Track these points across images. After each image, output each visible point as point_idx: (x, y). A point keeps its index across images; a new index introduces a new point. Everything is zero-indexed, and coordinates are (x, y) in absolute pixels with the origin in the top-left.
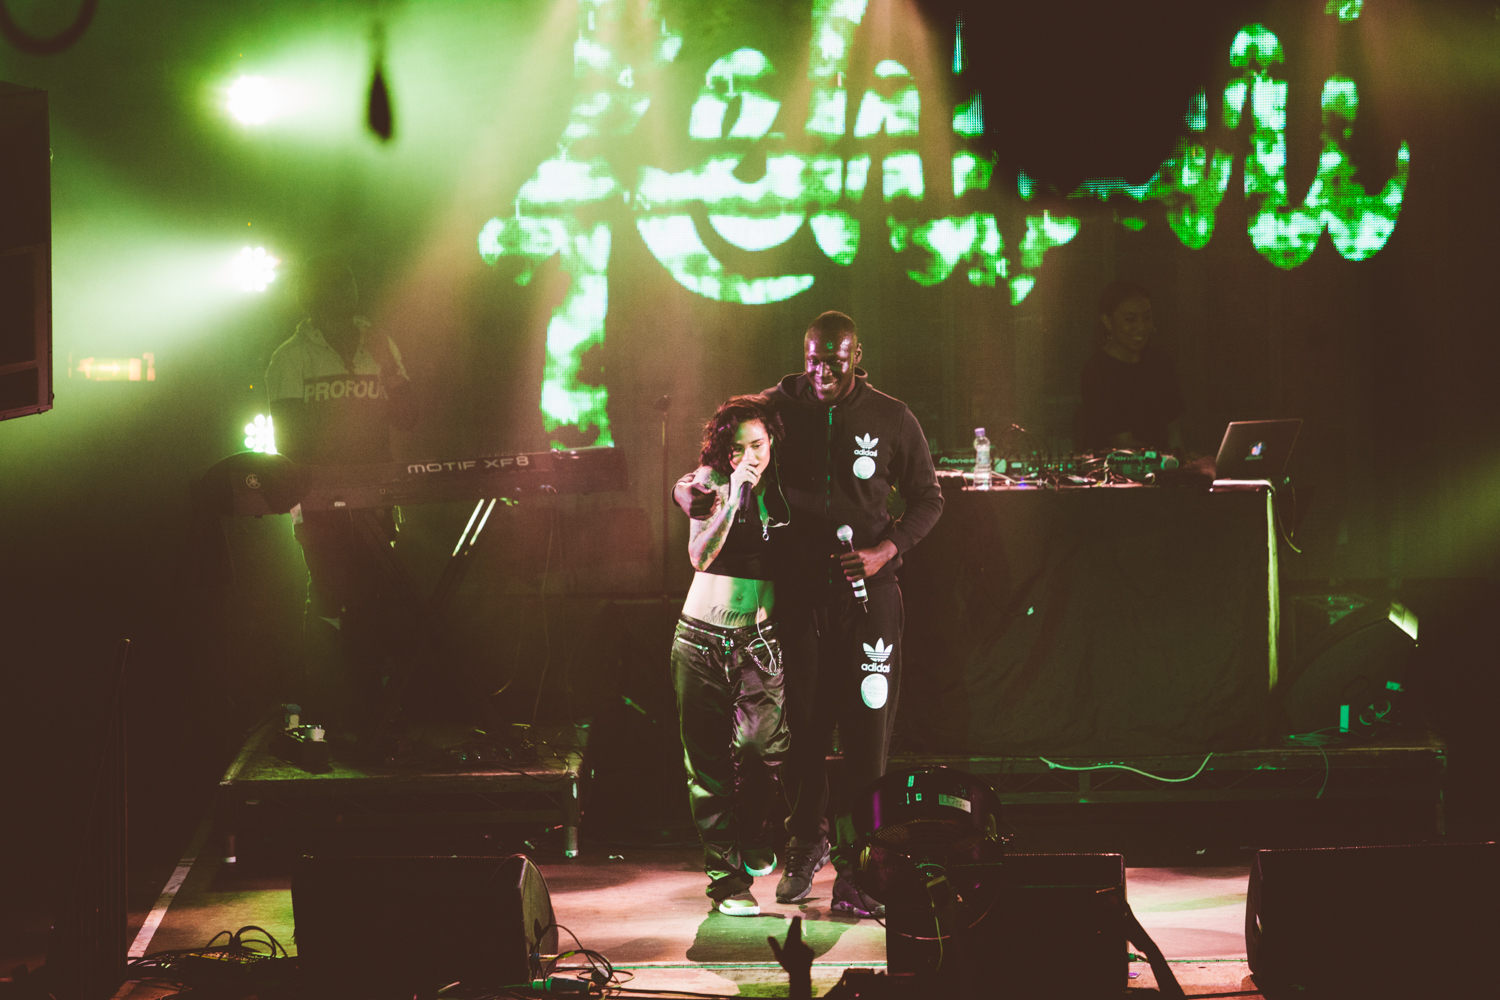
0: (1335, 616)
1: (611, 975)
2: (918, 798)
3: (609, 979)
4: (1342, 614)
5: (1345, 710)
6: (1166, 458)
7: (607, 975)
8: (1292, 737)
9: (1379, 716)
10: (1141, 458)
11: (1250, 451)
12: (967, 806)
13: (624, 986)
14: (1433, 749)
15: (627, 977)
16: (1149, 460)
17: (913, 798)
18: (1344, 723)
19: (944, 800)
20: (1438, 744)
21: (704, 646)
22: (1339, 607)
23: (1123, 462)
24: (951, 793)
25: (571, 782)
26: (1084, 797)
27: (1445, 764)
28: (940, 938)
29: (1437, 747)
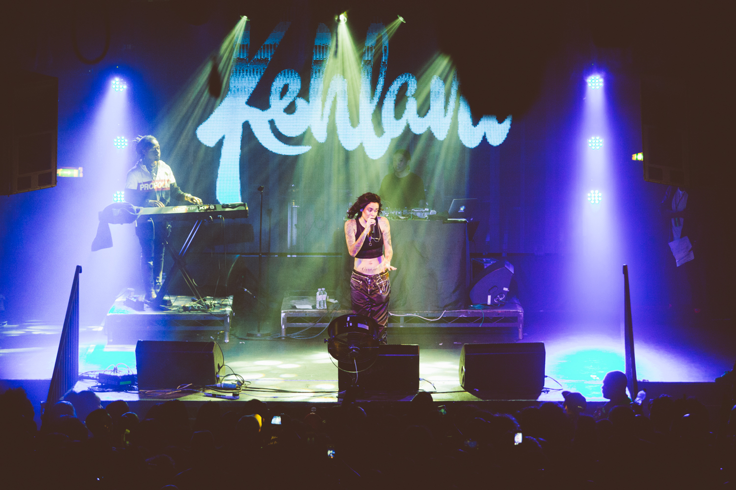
0: (486, 265)
1: (243, 382)
2: (351, 324)
3: (243, 384)
4: (488, 265)
5: (489, 297)
6: (432, 211)
7: (242, 382)
8: (472, 306)
9: (501, 299)
10: (423, 211)
11: (460, 209)
12: (368, 329)
13: (248, 386)
14: (519, 311)
15: (249, 383)
16: (426, 211)
17: (349, 324)
18: (489, 302)
19: (360, 326)
20: (520, 309)
21: (361, 281)
22: (487, 262)
23: (417, 212)
24: (362, 323)
25: (227, 317)
26: (402, 325)
27: (522, 316)
28: (357, 372)
29: (520, 310)
